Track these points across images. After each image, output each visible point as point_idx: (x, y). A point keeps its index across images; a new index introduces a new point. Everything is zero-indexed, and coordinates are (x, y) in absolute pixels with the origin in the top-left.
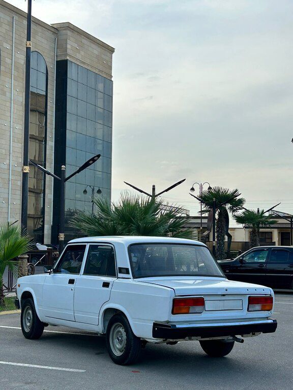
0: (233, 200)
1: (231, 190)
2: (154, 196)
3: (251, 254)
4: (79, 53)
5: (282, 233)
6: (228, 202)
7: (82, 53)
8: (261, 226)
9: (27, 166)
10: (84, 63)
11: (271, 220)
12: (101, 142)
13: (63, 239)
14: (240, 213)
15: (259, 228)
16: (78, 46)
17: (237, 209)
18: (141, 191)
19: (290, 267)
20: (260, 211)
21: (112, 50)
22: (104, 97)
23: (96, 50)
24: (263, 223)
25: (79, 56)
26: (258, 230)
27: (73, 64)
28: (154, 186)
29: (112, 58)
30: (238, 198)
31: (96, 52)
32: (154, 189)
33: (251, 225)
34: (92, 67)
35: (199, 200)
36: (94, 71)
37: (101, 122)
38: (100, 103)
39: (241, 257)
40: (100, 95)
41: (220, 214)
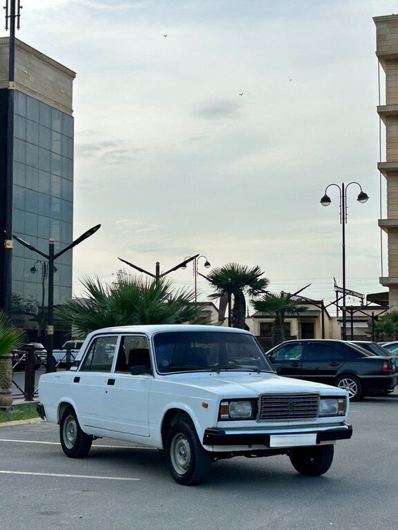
0: (253, 280)
1: (250, 268)
2: (158, 276)
3: (280, 351)
4: (28, 79)
5: (302, 324)
6: (247, 284)
7: (32, 78)
8: (286, 314)
9: (11, 239)
10: (35, 92)
11: (300, 306)
12: (58, 201)
13: (52, 333)
14: (261, 297)
15: (284, 317)
16: (28, 69)
17: (259, 292)
18: (141, 270)
19: (332, 366)
20: (285, 296)
21: (72, 75)
22: (62, 138)
23: (50, 75)
24: (290, 310)
25: (27, 83)
26: (283, 321)
27: (20, 93)
28: (158, 264)
29: (72, 86)
30: (260, 278)
31: (50, 78)
32: (158, 268)
33: (275, 314)
34: (46, 98)
35: (210, 281)
36: (48, 103)
37: (58, 173)
38: (56, 147)
39: (269, 353)
40: (56, 136)
41: (236, 300)
